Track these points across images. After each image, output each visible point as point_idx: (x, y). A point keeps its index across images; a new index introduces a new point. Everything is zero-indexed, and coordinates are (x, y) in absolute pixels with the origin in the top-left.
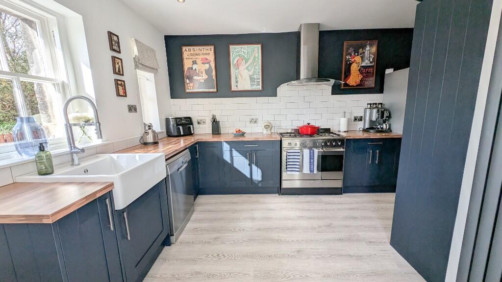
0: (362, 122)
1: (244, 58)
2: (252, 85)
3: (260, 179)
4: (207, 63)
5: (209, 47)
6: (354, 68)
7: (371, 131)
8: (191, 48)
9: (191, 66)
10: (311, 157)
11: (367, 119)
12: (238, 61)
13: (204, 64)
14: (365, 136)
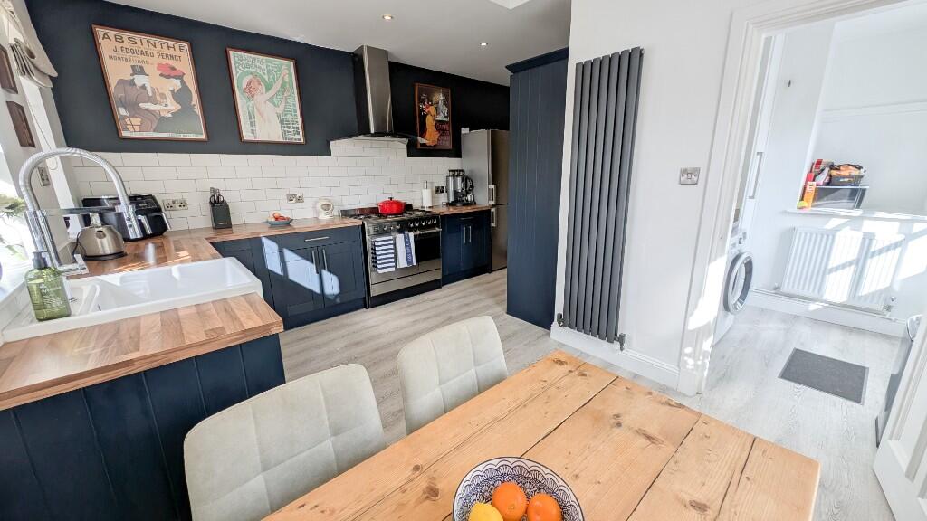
0: (444, 194)
1: (264, 81)
2: (284, 133)
3: (336, 291)
4: (175, 77)
5: (178, 44)
6: (430, 121)
7: (458, 204)
8: (125, 35)
9: (128, 77)
10: (407, 245)
11: (451, 189)
12: (249, 83)
13: (168, 77)
14: (452, 211)
